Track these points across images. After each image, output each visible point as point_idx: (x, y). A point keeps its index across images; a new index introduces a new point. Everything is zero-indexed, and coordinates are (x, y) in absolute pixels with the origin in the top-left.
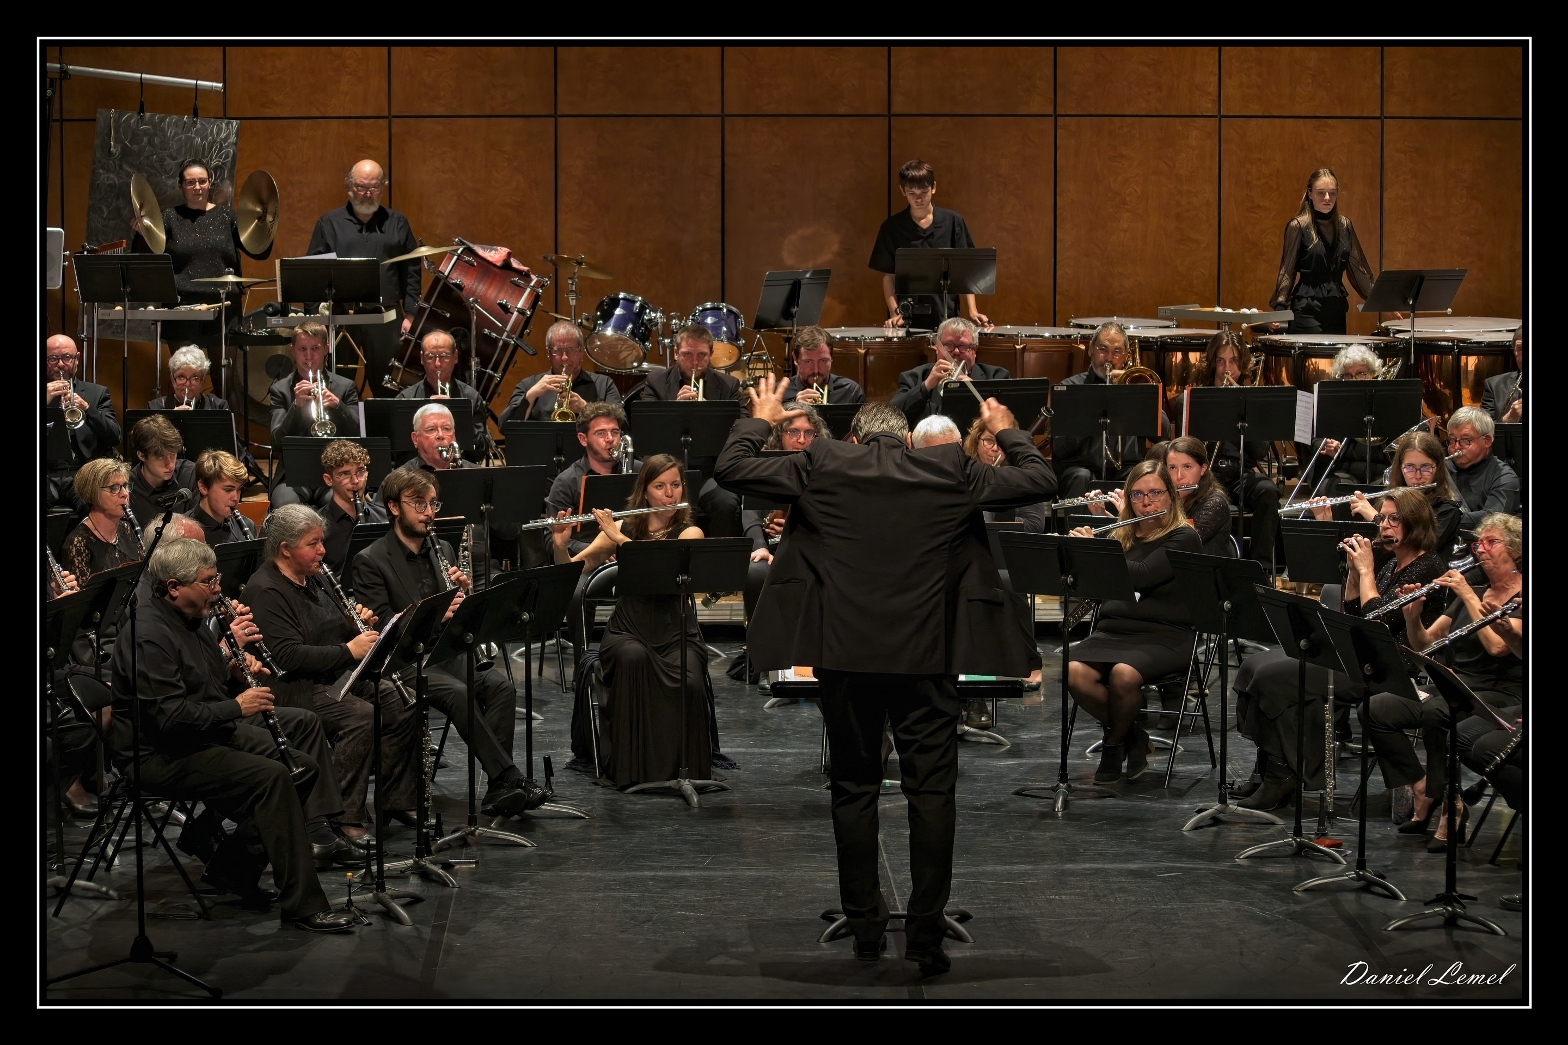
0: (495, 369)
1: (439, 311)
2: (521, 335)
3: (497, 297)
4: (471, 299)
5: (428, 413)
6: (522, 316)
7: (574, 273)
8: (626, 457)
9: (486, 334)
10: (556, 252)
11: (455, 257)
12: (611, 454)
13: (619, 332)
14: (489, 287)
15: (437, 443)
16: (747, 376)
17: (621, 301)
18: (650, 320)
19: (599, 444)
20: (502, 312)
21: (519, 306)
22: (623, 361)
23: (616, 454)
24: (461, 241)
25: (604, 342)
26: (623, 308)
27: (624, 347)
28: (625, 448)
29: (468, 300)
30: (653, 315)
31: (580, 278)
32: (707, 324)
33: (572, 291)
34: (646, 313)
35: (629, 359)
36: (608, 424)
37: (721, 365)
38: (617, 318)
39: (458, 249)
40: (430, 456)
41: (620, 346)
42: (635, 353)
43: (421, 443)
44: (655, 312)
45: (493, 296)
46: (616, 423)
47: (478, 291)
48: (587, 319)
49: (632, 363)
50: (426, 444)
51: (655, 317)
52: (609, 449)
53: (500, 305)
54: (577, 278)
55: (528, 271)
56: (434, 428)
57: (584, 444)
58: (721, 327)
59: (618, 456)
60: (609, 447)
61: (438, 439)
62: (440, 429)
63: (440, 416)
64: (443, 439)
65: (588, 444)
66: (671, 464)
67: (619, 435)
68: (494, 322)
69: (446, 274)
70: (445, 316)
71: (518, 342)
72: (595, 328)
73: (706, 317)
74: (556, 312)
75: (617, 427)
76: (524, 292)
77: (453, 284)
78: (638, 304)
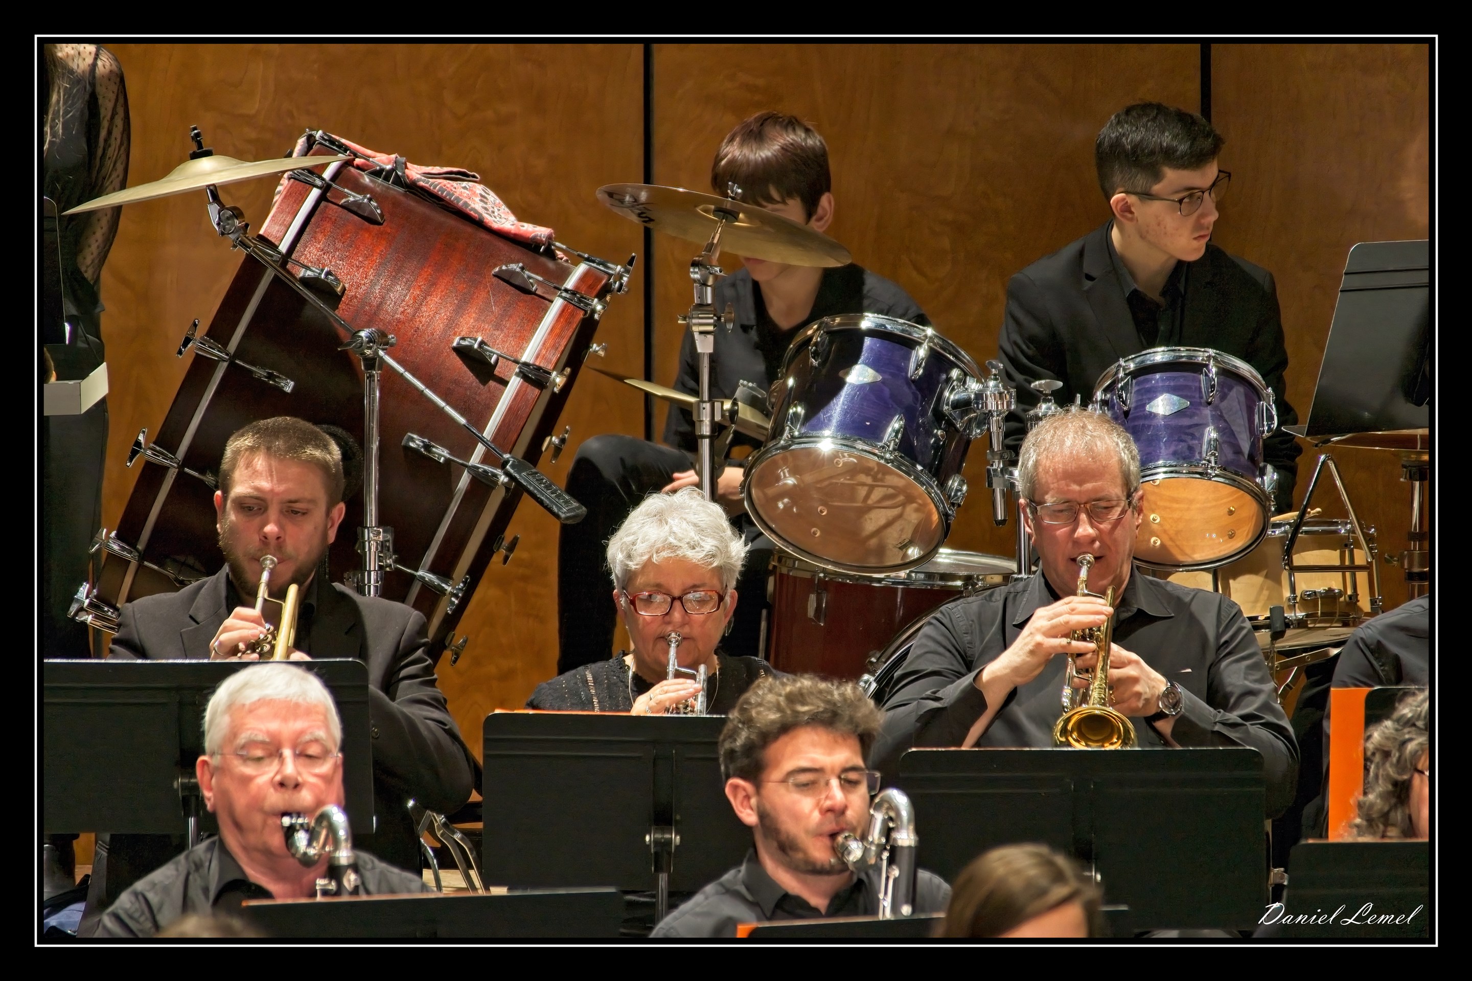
0: (443, 567)
1: (260, 372)
2: (533, 455)
3: (451, 324)
4: (363, 334)
5: (251, 696)
6: (534, 392)
7: (710, 247)
8: (891, 861)
9: (415, 451)
10: (648, 178)
11: (315, 193)
12: (840, 851)
13: (860, 445)
14: (427, 294)
15: (275, 799)
16: (1287, 594)
17: (868, 341)
18: (963, 406)
19: (797, 817)
20: (469, 377)
21: (528, 356)
22: (873, 542)
23: (856, 851)
24: (332, 142)
25: (809, 478)
26: (875, 364)
27: (877, 494)
28: (888, 832)
29: (355, 335)
30: (974, 386)
31: (728, 261)
32: (1152, 416)
33: (702, 306)
34: (949, 380)
35: (893, 536)
36: (830, 750)
37: (1198, 557)
38: (851, 399)
39: (324, 166)
40: (252, 839)
41: (863, 492)
42: (912, 516)
43: (224, 794)
44: (983, 374)
45: (439, 325)
46: (855, 743)
47: (389, 306)
48: (754, 402)
49: (904, 547)
50: (240, 801)
51: (979, 396)
52: (833, 836)
53: (463, 352)
54: (721, 262)
55: (549, 237)
56: (273, 750)
57: (749, 817)
58: (1202, 426)
59: (863, 859)
60: (830, 826)
61: (282, 784)
62: (287, 753)
63: (292, 709)
64: (297, 786)
65: (763, 816)
66: (1060, 891)
67: (863, 789)
68: (441, 411)
69: (283, 247)
70: (281, 391)
71: (522, 477)
72: (777, 432)
73: (1151, 394)
74: (648, 378)
75: (860, 762)
76: (545, 310)
77: (305, 281)
78: (922, 352)
